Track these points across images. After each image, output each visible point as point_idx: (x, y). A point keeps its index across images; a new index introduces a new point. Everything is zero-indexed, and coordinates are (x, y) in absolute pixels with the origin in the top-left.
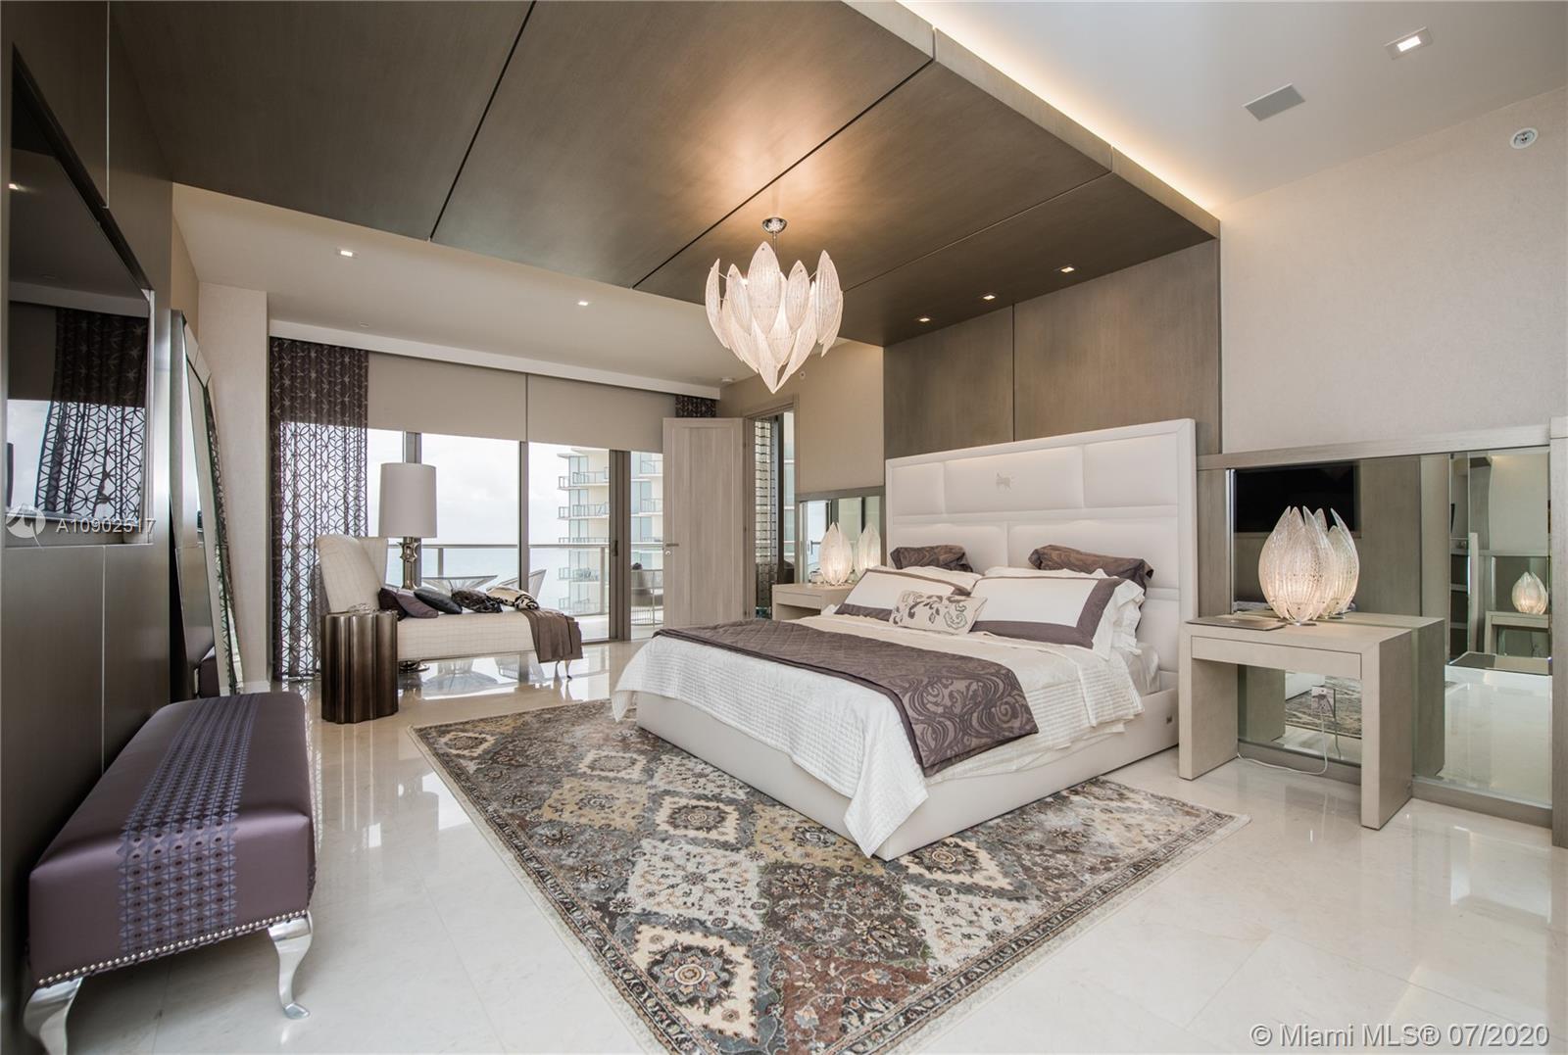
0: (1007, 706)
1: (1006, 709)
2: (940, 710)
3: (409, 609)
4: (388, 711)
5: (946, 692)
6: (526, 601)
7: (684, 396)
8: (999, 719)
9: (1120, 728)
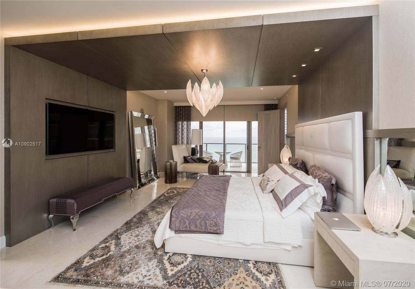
0: (212, 222)
1: (212, 223)
2: (185, 216)
3: (189, 161)
4: (174, 182)
5: (190, 211)
6: (211, 161)
7: (266, 104)
8: (209, 225)
9: (289, 248)
